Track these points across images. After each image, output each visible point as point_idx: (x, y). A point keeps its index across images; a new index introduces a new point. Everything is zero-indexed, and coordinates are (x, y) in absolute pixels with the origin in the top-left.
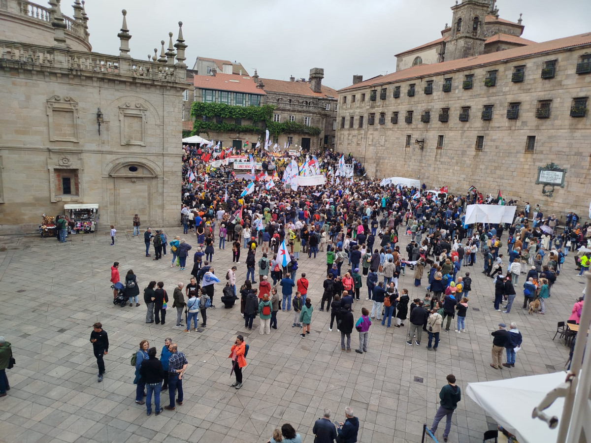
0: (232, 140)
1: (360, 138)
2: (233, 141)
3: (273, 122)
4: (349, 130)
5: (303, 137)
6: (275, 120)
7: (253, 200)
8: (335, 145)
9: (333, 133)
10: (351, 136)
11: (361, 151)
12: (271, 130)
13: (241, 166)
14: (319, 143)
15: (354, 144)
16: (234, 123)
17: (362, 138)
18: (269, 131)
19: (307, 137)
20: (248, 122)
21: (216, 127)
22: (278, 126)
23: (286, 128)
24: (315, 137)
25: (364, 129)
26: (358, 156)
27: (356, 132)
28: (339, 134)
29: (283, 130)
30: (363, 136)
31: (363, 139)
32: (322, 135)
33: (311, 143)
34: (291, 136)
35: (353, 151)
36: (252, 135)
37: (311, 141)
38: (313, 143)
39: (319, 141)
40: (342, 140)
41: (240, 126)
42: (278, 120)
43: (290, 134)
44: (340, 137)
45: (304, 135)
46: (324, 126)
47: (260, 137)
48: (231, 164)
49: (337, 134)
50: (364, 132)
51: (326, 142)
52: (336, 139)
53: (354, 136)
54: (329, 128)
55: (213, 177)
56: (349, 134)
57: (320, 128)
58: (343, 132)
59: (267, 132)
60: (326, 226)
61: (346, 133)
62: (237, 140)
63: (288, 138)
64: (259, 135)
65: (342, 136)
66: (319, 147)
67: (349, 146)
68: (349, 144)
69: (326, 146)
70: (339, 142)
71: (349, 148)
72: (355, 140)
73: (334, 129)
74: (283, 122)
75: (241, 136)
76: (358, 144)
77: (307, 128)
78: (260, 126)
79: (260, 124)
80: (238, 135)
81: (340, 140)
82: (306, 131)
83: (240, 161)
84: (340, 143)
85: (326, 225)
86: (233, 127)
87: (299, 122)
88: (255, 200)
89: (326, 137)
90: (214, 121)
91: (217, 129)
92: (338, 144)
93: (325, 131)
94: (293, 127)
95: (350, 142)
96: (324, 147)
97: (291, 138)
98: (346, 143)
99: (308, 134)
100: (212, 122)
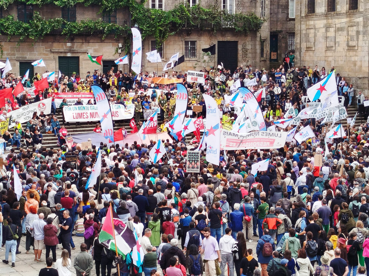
0: (57, 56)
1: (354, 33)
2: (60, 58)
3: (148, 10)
4: (326, 16)
5: (221, 39)
6: (154, 6)
7: (118, 191)
8: (297, 54)
9: (290, 25)
10: (332, 30)
11: (358, 64)
12: (145, 28)
13: (80, 115)
14: (258, 51)
15: (341, 48)
16: (59, 18)
17: (358, 33)
18: (141, 30)
19: (229, 38)
20: (90, 13)
21: (18, 29)
22: (160, 17)
23: (179, 21)
24: (249, 39)
25: (361, 13)
26: (352, 75)
27: (342, 21)
28: (303, 27)
29: (174, 26)
30: (361, 29)
31: (361, 37)
32: (265, 32)
33: (240, 52)
34: (193, 38)
35: (341, 63)
36: (102, 41)
37: (240, 47)
38: (245, 51)
39: (258, 47)
40: (312, 40)
41: (74, 24)
42: (160, 6)
43: (188, 34)
44: (307, 35)
45: (223, 35)
46: (267, 11)
47: (120, 45)
48: (57, 111)
49: (301, 27)
50: (361, 19)
51: (274, 47)
52: (297, 40)
53: (340, 29)
54: (280, 16)
55: (16, 143)
56: (327, 27)
57: (258, 15)
58: (311, 23)
59: (136, 32)
60: (292, 242)
61: (320, 23)
62: (69, 55)
63: (187, 43)
64: (118, 41)
65: (312, 31)
66: (258, 59)
67: (329, 54)
68: (328, 48)
69: (274, 57)
70: (304, 45)
71: (330, 59)
72: (342, 38)
73: (290, 17)
74: (171, 8)
75: (78, 46)
76: (350, 48)
77: (229, 17)
78: (119, 22)
79: (120, 17)
80: (69, 44)
81: (308, 41)
82: (228, 25)
83: (79, 103)
84: (308, 49)
85: (292, 239)
86: (59, 27)
87: (209, 6)
88: (121, 191)
89: (274, 36)
90: (14, 15)
91: (21, 34)
92: (303, 50)
93: (272, 23)
94: (195, 19)
95: (332, 44)
96: (271, 60)
97: (193, 43)
98: (321, 46)
99: (231, 31)
100: (8, 19)
